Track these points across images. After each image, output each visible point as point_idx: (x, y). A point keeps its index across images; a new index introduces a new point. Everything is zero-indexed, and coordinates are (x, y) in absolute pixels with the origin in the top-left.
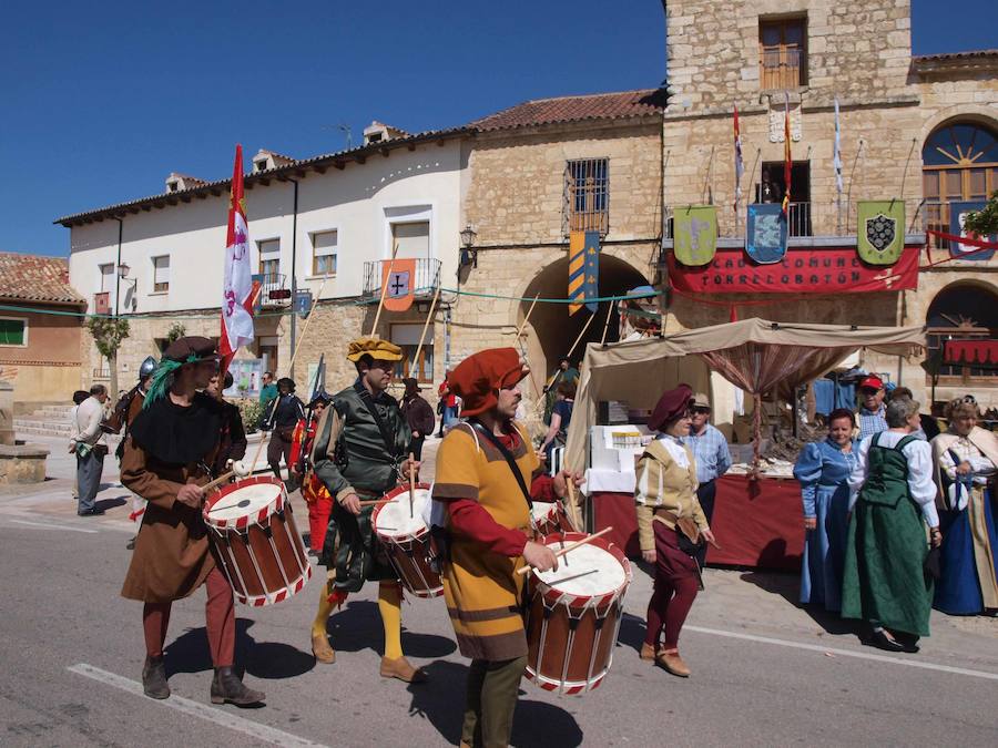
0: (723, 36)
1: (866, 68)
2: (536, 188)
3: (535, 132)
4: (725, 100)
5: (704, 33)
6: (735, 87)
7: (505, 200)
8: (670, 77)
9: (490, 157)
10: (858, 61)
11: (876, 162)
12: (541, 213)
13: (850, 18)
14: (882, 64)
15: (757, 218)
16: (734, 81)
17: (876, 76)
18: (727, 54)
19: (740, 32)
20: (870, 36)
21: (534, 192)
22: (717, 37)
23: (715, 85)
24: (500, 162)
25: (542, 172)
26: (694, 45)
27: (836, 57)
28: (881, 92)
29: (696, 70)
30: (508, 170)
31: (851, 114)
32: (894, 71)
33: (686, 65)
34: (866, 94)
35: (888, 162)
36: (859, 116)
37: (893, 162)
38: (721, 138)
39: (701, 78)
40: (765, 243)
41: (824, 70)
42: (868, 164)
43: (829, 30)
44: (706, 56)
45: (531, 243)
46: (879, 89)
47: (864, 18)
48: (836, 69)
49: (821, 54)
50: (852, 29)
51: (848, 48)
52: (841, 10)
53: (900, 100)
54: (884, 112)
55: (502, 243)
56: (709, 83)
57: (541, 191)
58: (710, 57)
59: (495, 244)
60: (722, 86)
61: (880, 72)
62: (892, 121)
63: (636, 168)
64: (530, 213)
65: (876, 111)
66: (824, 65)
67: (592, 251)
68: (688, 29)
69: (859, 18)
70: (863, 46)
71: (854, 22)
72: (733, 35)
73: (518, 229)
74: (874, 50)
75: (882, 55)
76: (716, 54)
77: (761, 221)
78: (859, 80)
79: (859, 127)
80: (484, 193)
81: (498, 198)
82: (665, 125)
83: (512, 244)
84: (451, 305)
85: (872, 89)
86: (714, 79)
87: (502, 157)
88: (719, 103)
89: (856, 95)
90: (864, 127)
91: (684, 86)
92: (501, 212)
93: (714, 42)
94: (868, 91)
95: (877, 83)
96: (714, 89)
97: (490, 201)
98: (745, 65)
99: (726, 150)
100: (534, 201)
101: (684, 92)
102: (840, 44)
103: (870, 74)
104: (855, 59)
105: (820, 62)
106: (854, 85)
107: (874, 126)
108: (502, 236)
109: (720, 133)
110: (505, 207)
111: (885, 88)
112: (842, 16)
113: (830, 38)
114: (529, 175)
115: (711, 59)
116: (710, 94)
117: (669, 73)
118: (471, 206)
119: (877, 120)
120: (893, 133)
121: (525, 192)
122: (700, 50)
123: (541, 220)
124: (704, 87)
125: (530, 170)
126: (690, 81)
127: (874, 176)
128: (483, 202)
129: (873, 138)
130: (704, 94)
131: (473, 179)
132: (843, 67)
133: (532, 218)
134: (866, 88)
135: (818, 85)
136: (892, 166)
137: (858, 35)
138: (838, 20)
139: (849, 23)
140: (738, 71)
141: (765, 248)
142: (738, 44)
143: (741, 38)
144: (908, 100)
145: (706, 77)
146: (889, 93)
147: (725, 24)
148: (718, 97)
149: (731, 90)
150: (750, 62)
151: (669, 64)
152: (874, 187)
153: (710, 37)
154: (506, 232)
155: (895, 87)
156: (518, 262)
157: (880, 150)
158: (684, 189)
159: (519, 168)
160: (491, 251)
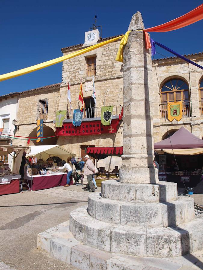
0: (76, 63)
1: (110, 68)
2: (32, 108)
3: (32, 93)
4: (75, 81)
5: (71, 63)
6: (78, 77)
7: (26, 112)
8: (62, 75)
9: (23, 100)
10: (109, 67)
11: (112, 95)
12: (33, 115)
13: (107, 55)
14: (114, 67)
15: (76, 113)
16: (78, 75)
17: (113, 71)
18: (77, 68)
19: (80, 61)
20: (112, 59)
21: (32, 109)
22: (74, 64)
23: (73, 76)
24: (25, 101)
25: (34, 103)
26: (69, 66)
27: (103, 66)
28: (114, 75)
29: (69, 73)
30: (27, 103)
31: (106, 82)
32: (117, 69)
33: (67, 72)
34: (110, 76)
35: (115, 95)
36: (108, 82)
37: (116, 95)
38: (73, 91)
39: (70, 75)
40: (77, 121)
41: (100, 70)
42: (109, 96)
43: (101, 59)
44: (71, 69)
45: (30, 123)
46: (113, 74)
47: (110, 55)
48: (103, 70)
49: (99, 66)
50: (107, 58)
51: (106, 63)
52: (104, 53)
53: (118, 77)
54: (114, 81)
55: (24, 123)
56: (72, 76)
57: (33, 109)
58: (72, 69)
59: (22, 124)
60: (75, 77)
61: (114, 69)
62: (116, 83)
63: (54, 101)
64: (31, 115)
65: (112, 80)
66: (100, 69)
67: (42, 125)
68: (68, 62)
69: (109, 55)
70: (110, 62)
71: (108, 56)
72: (78, 62)
73: (28, 119)
74: (112, 63)
75: (115, 64)
76: (74, 68)
77: (77, 114)
78: (109, 72)
79: (108, 85)
80: (21, 110)
81: (24, 111)
82: (60, 89)
83: (26, 124)
84: (12, 141)
85: (112, 74)
86: (73, 75)
87: (26, 100)
88: (74, 81)
89: (108, 76)
90: (109, 85)
91: (66, 77)
92: (25, 115)
93: (73, 65)
94: (111, 75)
95: (113, 72)
96: (73, 78)
97: (22, 112)
98: (80, 71)
99: (74, 94)
100: (32, 112)
101: (66, 79)
102: (104, 62)
103: (111, 70)
104: (108, 66)
105: (99, 68)
106: (107, 74)
107: (111, 85)
108: (24, 121)
109: (73, 90)
110: (25, 114)
111: (115, 74)
112: (105, 55)
113: (102, 61)
114: (31, 105)
115: (73, 69)
116: (72, 79)
117: (62, 74)
118: (19, 114)
119: (112, 83)
120: (116, 87)
121: (30, 109)
122: (70, 67)
123: (33, 117)
124: (71, 77)
125: (31, 103)
126: (67, 76)
127: (111, 99)
128: (21, 112)
129: (111, 88)
130: (70, 79)
131: (20, 106)
132: (105, 69)
133: (31, 116)
134: (110, 74)
135: (98, 74)
136: (116, 96)
137: (109, 59)
138: (104, 56)
139: (106, 56)
140: (79, 72)
141: (78, 122)
142: (79, 65)
143: (80, 63)
144: (120, 77)
145: (71, 74)
146: (116, 75)
147: (76, 60)
148: (74, 80)
149: (77, 78)
150: (82, 69)
151: (63, 72)
152: (111, 103)
153: (73, 63)
154: (26, 121)
155: (118, 73)
156: (27, 128)
157: (113, 91)
158: (64, 106)
159: (29, 103)
160: (22, 126)
